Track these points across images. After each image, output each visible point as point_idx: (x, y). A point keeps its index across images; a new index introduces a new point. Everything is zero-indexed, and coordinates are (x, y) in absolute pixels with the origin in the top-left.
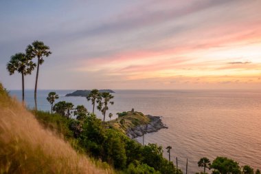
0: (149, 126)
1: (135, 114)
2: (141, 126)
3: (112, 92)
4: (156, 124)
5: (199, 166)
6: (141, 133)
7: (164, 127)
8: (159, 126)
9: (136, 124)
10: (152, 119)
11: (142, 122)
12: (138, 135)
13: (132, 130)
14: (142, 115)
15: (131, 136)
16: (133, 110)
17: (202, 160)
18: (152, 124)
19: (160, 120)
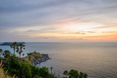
0: (43, 59)
1: (36, 53)
2: (39, 59)
3: (24, 43)
4: (46, 57)
6: (39, 62)
7: (49, 59)
8: (47, 59)
9: (36, 58)
10: (44, 55)
11: (39, 57)
12: (37, 63)
13: (35, 61)
14: (39, 54)
15: (34, 64)
16: (35, 52)
17: (65, 72)
18: (44, 57)
19: (48, 56)
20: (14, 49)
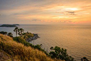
0: (34, 37)
1: (28, 33)
2: (31, 38)
4: (36, 36)
5: (51, 49)
6: (31, 40)
7: (39, 38)
8: (37, 37)
9: (29, 37)
10: (35, 35)
11: (31, 36)
12: (30, 41)
13: (28, 39)
14: (31, 34)
15: (28, 41)
16: (28, 32)
18: (35, 37)
19: (37, 35)
20: (16, 32)
